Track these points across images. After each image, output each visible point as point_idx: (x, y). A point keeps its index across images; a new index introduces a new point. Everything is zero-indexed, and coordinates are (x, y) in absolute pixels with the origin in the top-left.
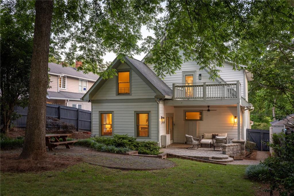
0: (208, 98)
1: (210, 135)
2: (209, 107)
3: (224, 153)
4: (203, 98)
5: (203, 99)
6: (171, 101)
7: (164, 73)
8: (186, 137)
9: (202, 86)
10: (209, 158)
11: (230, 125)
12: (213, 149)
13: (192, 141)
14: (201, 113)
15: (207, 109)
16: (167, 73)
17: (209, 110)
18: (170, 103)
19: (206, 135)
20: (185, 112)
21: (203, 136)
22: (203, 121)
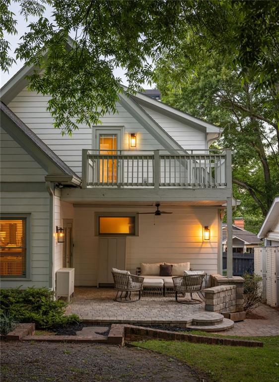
0: (164, 185)
1: (156, 267)
2: (158, 205)
3: (209, 308)
4: (153, 185)
5: (153, 187)
6: (78, 189)
7: (73, 120)
8: (114, 274)
9: (151, 157)
10: (185, 323)
11: (196, 245)
12: (174, 299)
13: (128, 284)
14: (133, 221)
15: (155, 210)
16: (81, 121)
17: (158, 213)
18: (75, 196)
19: (147, 267)
20: (99, 216)
21: (139, 268)
22: (138, 236)
